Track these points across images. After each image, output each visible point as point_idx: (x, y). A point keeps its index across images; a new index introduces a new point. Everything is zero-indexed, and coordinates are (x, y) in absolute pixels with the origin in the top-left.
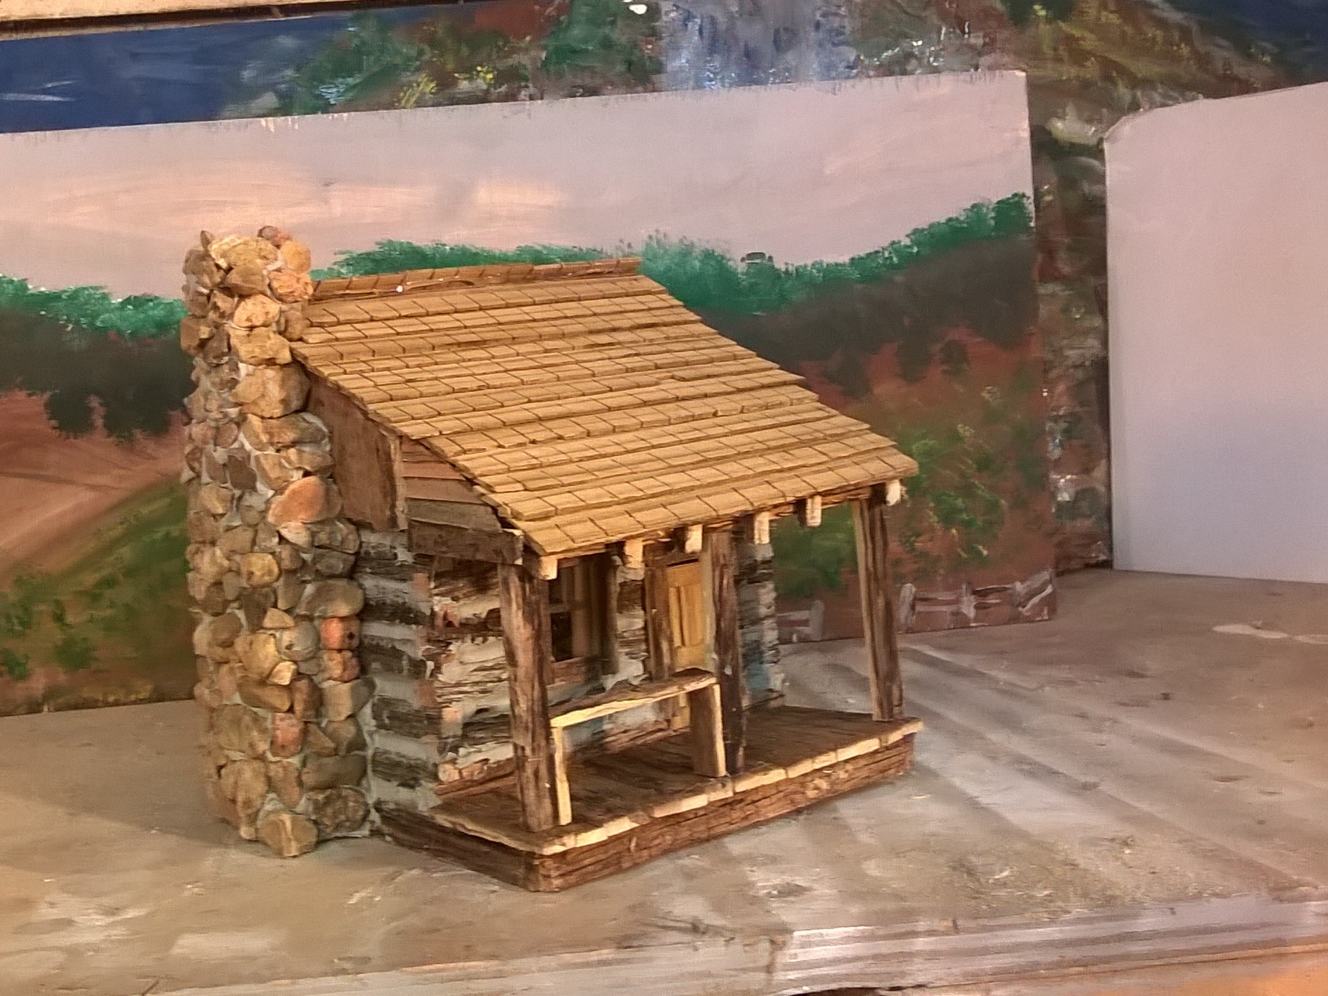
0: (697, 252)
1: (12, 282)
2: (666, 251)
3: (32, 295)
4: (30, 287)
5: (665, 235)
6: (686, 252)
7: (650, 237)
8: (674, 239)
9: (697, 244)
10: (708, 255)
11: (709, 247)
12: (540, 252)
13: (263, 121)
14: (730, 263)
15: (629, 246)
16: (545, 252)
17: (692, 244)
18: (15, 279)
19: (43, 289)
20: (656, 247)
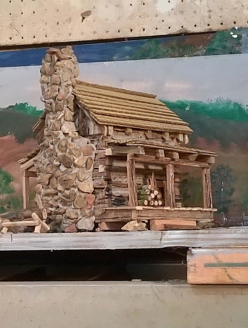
0: (232, 103)
1: (32, 107)
2: (222, 103)
5: (223, 98)
6: (229, 103)
7: (218, 98)
8: (225, 99)
9: (232, 100)
10: (236, 104)
11: (236, 102)
12: (183, 102)
13: (105, 62)
14: (242, 107)
15: (211, 101)
16: (185, 102)
17: (231, 101)
20: (219, 101)
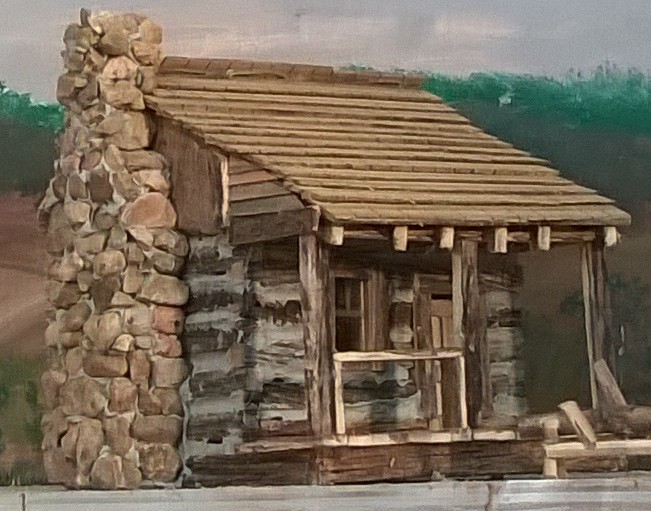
0: (645, 82)
1: (17, 96)
3: (33, 108)
4: (32, 100)
5: (614, 65)
6: (635, 82)
7: (600, 67)
8: (623, 70)
12: (491, 79)
15: (579, 75)
17: (641, 74)
18: (20, 94)
19: (42, 103)
20: (605, 76)
